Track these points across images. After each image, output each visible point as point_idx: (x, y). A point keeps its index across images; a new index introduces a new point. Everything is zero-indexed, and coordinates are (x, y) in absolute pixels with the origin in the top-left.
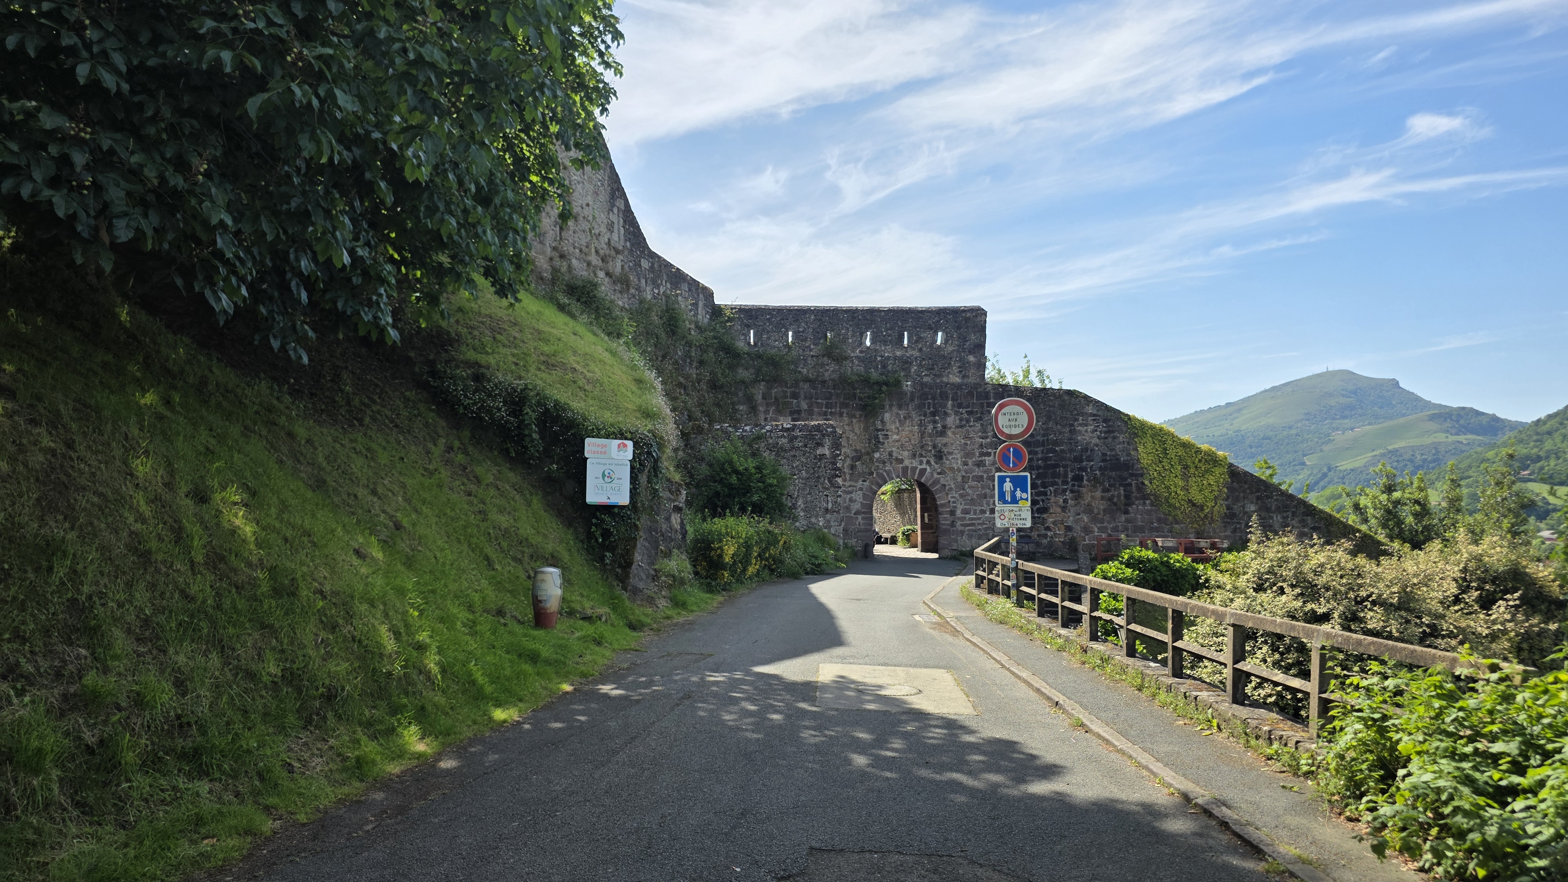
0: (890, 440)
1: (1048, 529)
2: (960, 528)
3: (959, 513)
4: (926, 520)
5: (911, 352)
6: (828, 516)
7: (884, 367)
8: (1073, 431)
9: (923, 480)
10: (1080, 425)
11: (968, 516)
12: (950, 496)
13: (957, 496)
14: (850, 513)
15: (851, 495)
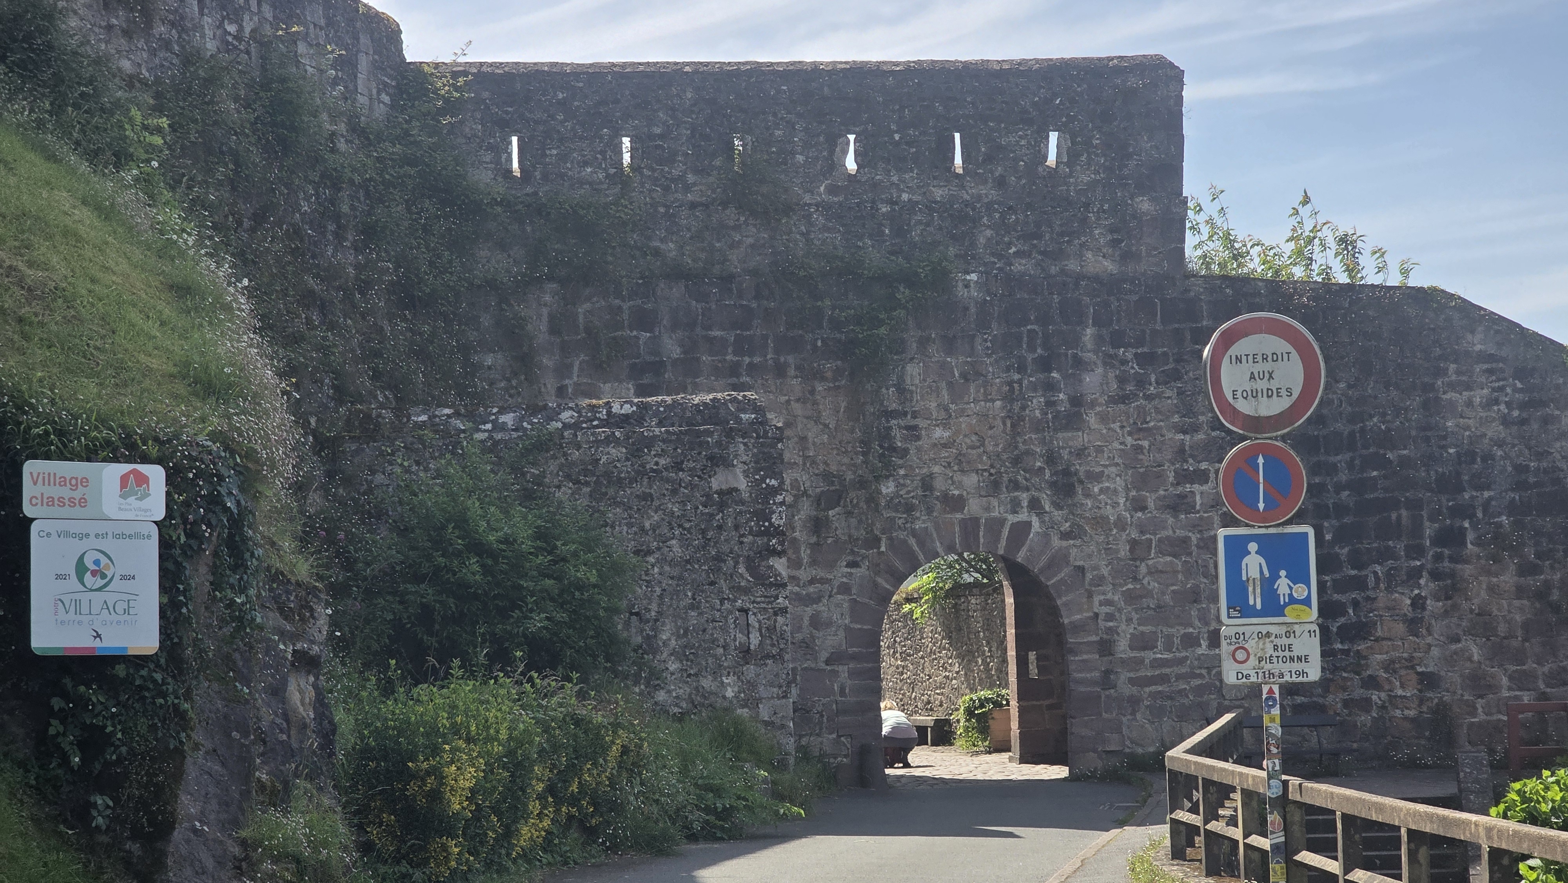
0: (924, 443)
1: (1372, 683)
2: (1127, 690)
3: (1122, 646)
4: (1033, 671)
5: (972, 190)
6: (750, 671)
7: (900, 232)
8: (1432, 405)
9: (1021, 557)
10: (1452, 386)
11: (1149, 655)
12: (1097, 599)
13: (1116, 598)
14: (816, 659)
15: (815, 606)
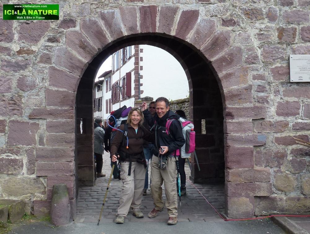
2: (274, 147)
3: (271, 112)
12: (251, 74)
13: (266, 74)
14: (21, 114)
15: (22, 71)
